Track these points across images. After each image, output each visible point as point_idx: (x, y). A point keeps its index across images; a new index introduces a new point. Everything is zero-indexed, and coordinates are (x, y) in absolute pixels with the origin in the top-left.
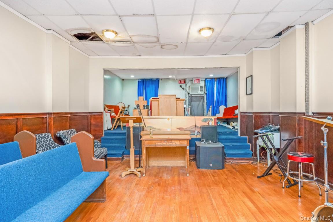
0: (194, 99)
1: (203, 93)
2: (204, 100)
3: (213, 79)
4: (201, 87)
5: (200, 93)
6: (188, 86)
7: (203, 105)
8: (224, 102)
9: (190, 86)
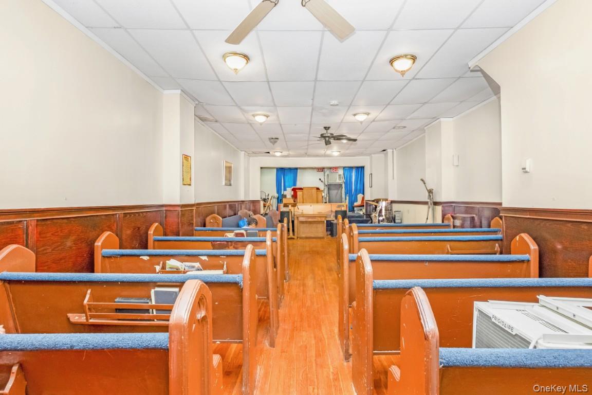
0: (332, 187)
1: (341, 182)
2: (342, 188)
3: (351, 168)
4: (340, 175)
5: (338, 181)
6: (326, 174)
7: (341, 193)
8: (362, 192)
9: (328, 175)
